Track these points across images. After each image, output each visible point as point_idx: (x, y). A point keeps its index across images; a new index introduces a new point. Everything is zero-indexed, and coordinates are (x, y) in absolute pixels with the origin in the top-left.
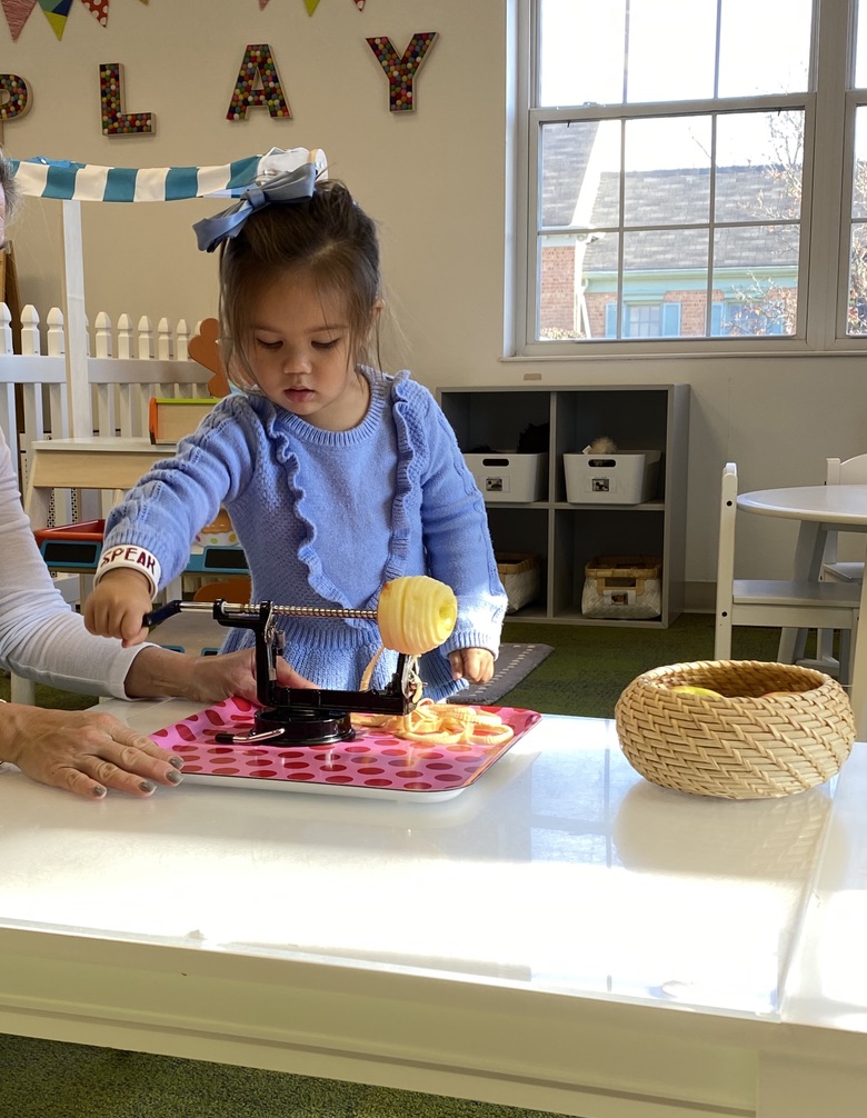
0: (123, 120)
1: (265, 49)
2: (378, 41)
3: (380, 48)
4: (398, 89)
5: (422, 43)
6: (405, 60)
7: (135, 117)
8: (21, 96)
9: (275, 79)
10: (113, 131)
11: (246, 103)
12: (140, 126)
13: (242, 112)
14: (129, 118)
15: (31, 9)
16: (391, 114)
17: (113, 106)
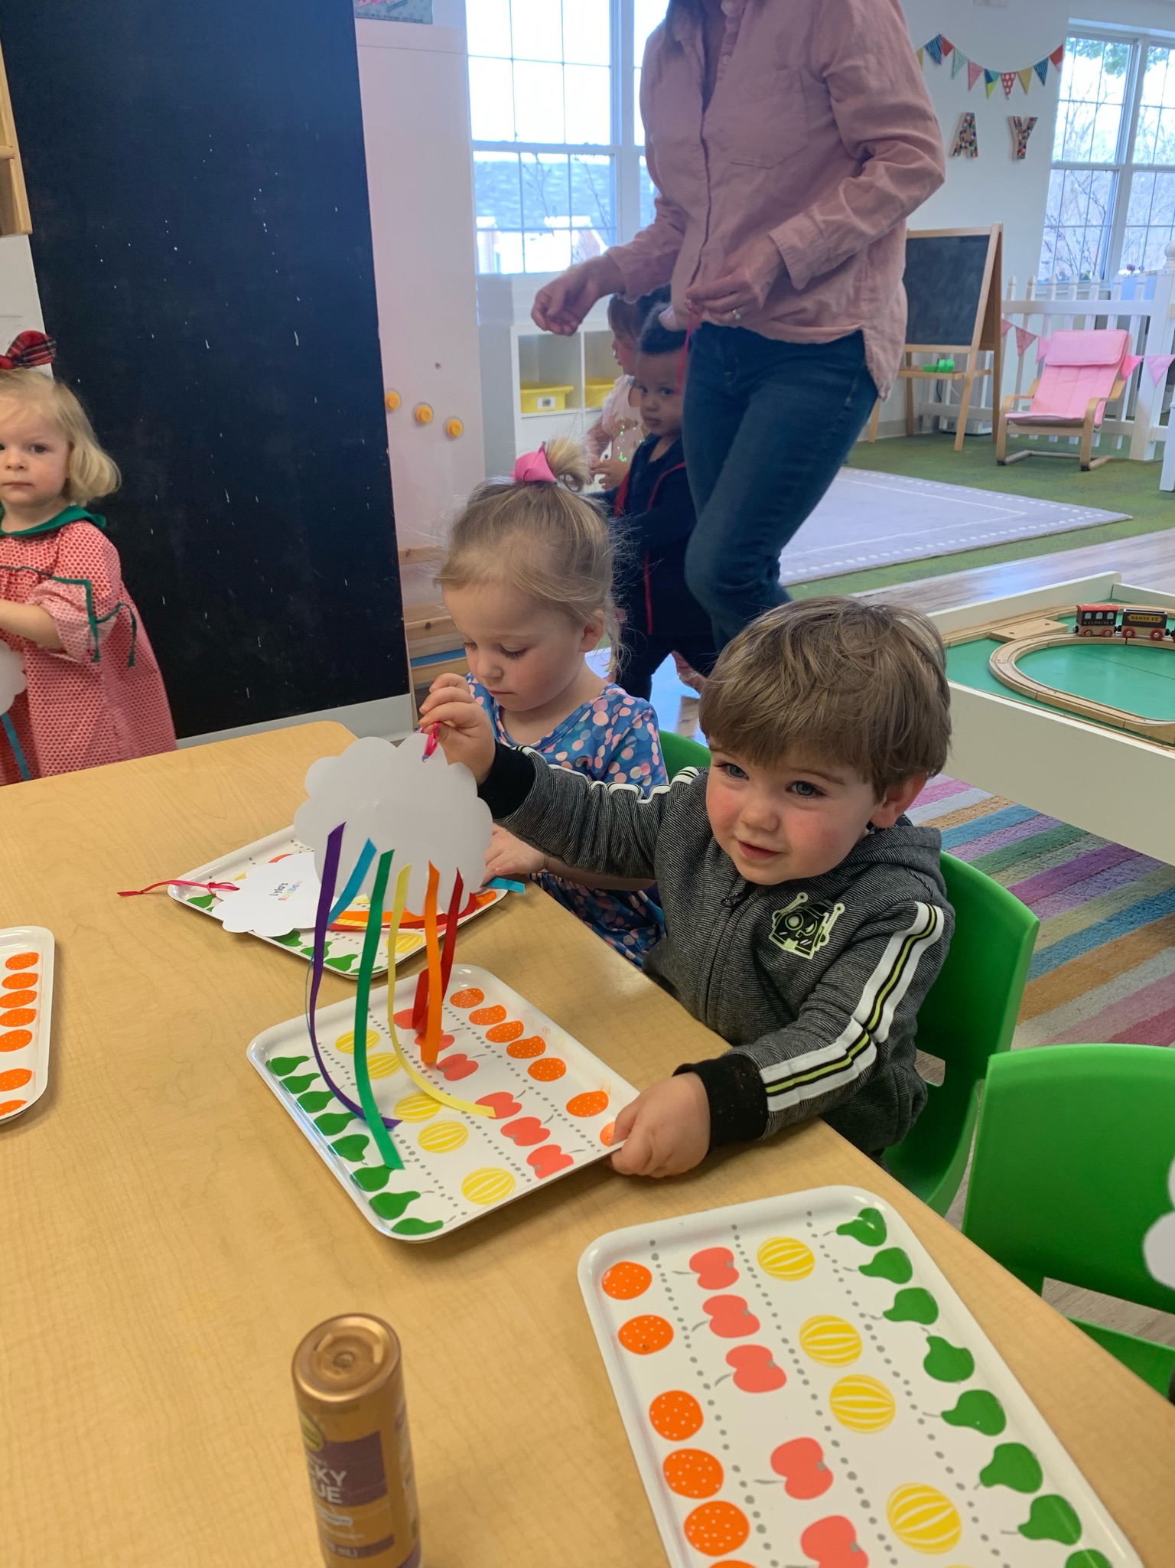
1: (972, 116)
2: (1016, 119)
3: (1016, 123)
4: (1020, 147)
6: (1024, 132)
9: (974, 134)
11: (961, 147)
13: (960, 152)
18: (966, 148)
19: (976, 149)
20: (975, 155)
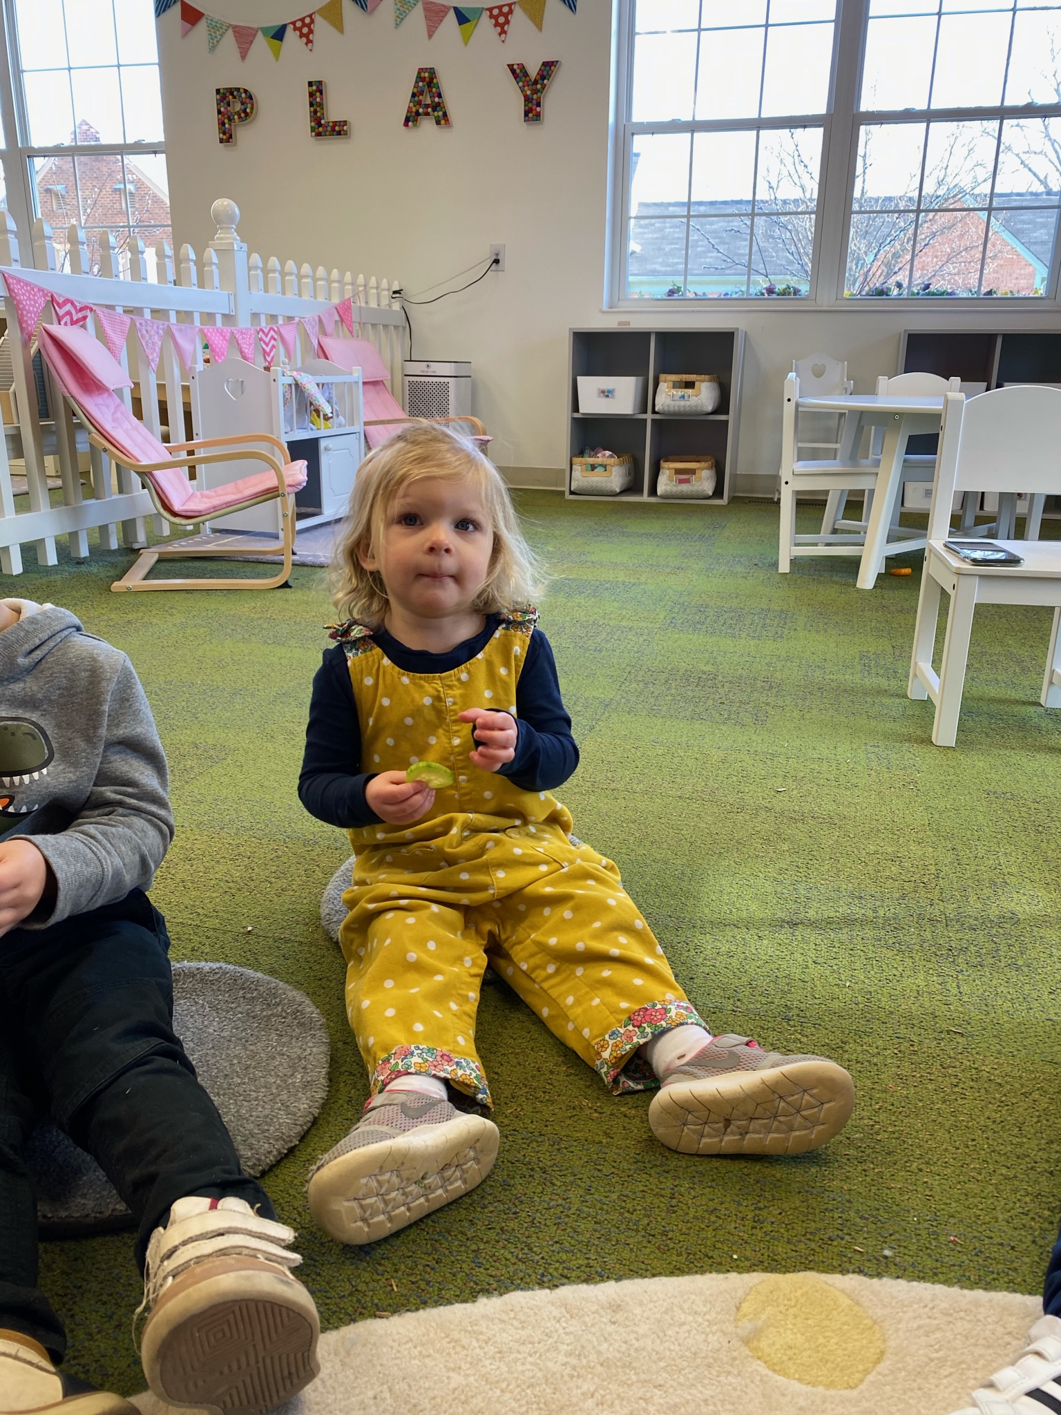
0: (325, 126)
1: (432, 71)
2: (515, 67)
3: (518, 73)
4: (530, 105)
5: (548, 68)
6: (536, 82)
7: (335, 123)
8: (249, 105)
9: (440, 96)
10: (319, 134)
11: (418, 114)
12: (339, 130)
13: (415, 121)
14: (331, 124)
15: (255, 35)
16: (524, 124)
17: (319, 114)
18: (427, 114)
19: (445, 115)
20: (443, 122)
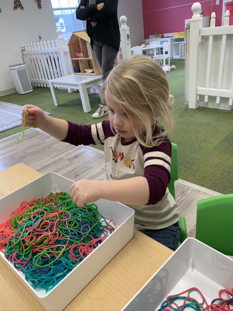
4: (39, 5)
6: (39, 0)
9: (20, 3)
13: (16, 8)
16: (39, 9)
18: (18, 7)
19: (22, 7)
20: (22, 8)
